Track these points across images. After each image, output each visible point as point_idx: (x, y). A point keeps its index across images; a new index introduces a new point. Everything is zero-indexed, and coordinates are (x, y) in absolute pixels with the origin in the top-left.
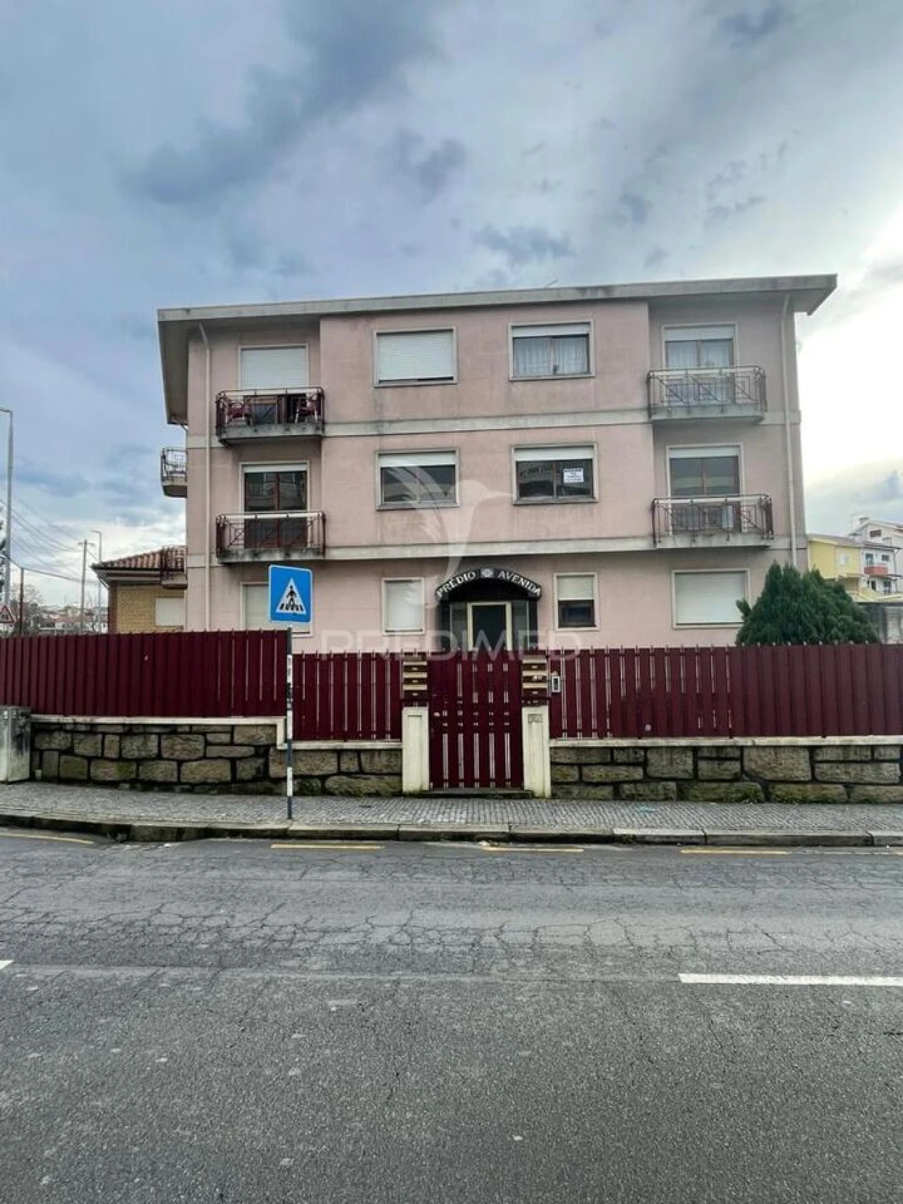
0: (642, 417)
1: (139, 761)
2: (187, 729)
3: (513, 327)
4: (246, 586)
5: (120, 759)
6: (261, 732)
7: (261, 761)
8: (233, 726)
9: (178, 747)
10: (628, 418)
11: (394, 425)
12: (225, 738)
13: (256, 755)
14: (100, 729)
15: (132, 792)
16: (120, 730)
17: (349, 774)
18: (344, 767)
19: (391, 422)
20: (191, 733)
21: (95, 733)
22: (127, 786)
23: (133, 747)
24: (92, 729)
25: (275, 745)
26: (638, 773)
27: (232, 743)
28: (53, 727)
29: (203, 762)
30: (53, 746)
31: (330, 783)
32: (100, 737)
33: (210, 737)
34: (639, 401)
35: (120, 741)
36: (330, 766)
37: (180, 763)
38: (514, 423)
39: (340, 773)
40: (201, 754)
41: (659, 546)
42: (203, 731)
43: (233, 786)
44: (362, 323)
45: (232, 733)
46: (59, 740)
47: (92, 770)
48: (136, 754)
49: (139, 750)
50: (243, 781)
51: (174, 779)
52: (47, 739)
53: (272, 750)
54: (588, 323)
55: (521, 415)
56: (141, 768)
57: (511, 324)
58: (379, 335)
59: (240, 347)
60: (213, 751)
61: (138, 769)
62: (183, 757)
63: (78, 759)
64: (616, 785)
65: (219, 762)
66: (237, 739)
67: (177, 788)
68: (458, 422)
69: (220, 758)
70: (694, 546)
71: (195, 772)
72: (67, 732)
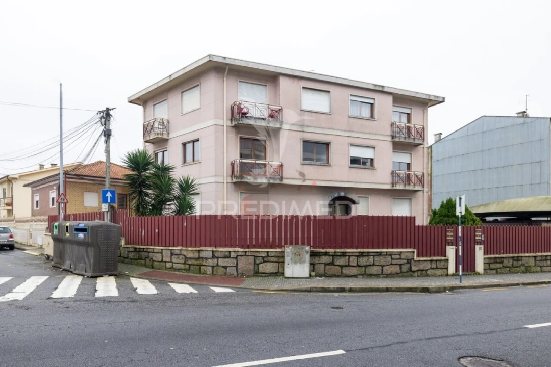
0: (390, 139)
1: (366, 266)
2: (385, 253)
3: (351, 95)
4: (241, 192)
5: (358, 266)
6: (409, 254)
7: (409, 265)
8: (401, 252)
9: (381, 260)
10: (385, 138)
11: (308, 128)
12: (398, 257)
13: (408, 263)
14: (348, 254)
15: (363, 279)
16: (358, 254)
17: (433, 269)
18: (432, 267)
19: (307, 126)
20: (386, 255)
21: (345, 256)
22: (361, 276)
23: (363, 261)
24: (344, 255)
25: (413, 259)
26: (501, 265)
27: (400, 259)
28: (321, 254)
29: (391, 266)
30: (321, 262)
31: (429, 272)
32: (348, 257)
33: (393, 257)
34: (389, 133)
35: (357, 259)
36: (428, 266)
37: (382, 266)
38: (350, 134)
39: (431, 268)
40: (390, 263)
41: (395, 188)
42: (391, 254)
43: (400, 275)
44: (296, 81)
45: (400, 255)
46: (325, 259)
47: (343, 271)
48: (365, 264)
49: (366, 262)
50: (403, 273)
51: (380, 273)
52: (318, 259)
53: (412, 261)
54: (374, 99)
55: (353, 131)
56: (367, 269)
57: (350, 94)
58: (303, 88)
59: (239, 80)
60: (394, 262)
61: (365, 270)
62: (384, 264)
63: (337, 267)
64: (496, 269)
65: (396, 266)
66: (402, 257)
67: (381, 276)
68: (331, 131)
69: (397, 264)
70: (405, 188)
71: (388, 270)
72: (329, 255)
